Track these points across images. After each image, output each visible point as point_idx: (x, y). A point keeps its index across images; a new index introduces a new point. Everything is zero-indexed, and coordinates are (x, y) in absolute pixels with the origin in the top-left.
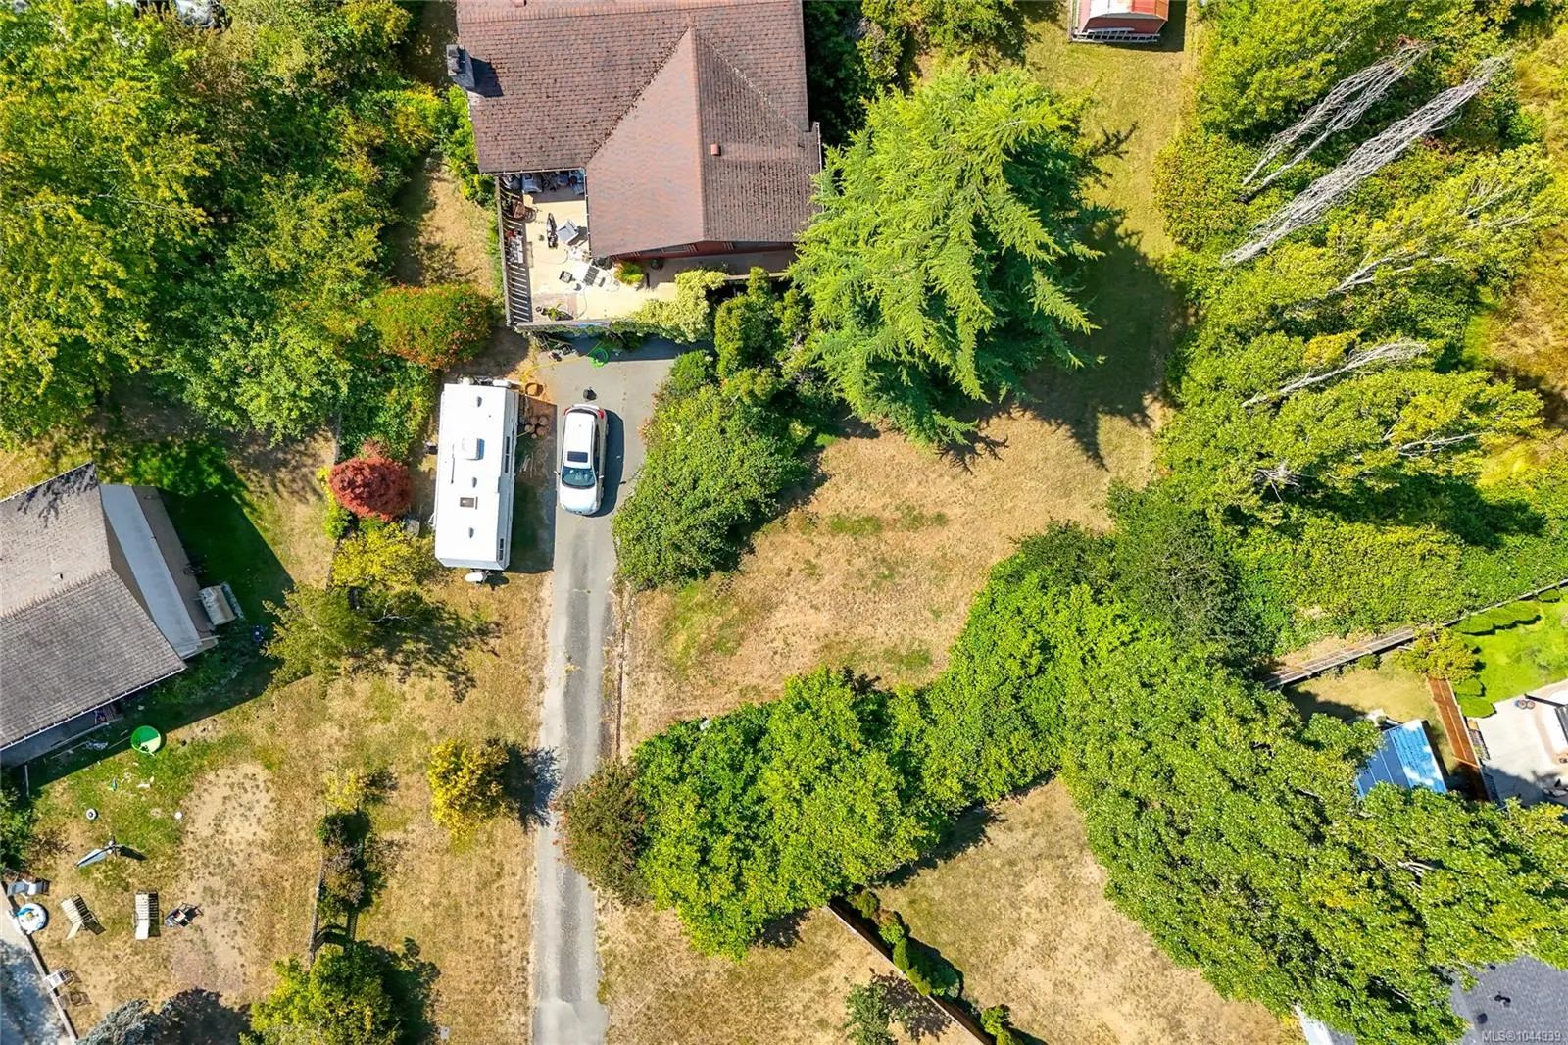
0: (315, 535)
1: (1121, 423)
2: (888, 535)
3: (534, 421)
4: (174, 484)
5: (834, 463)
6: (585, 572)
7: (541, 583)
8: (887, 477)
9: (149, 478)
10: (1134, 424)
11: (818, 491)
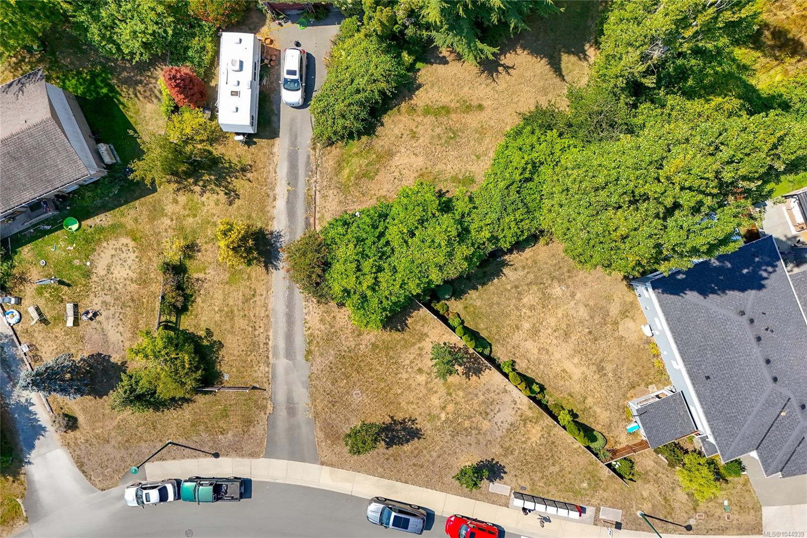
0: (157, 120)
1: (573, 58)
2: (453, 116)
3: (269, 57)
4: (84, 93)
5: (426, 78)
6: (296, 138)
7: (273, 145)
8: (453, 85)
9: (71, 90)
10: (580, 59)
11: (417, 93)
